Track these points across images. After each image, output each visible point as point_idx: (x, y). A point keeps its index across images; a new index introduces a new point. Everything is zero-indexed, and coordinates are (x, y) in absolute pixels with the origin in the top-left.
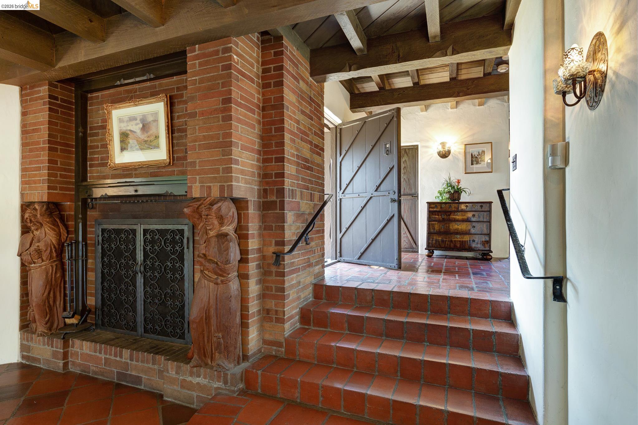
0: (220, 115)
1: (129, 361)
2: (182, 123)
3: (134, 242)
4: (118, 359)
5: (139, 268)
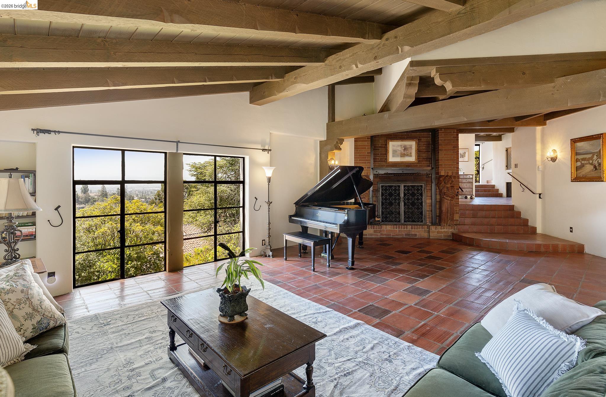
1: (411, 230)
3: (399, 190)
4: (405, 229)
5: (402, 199)
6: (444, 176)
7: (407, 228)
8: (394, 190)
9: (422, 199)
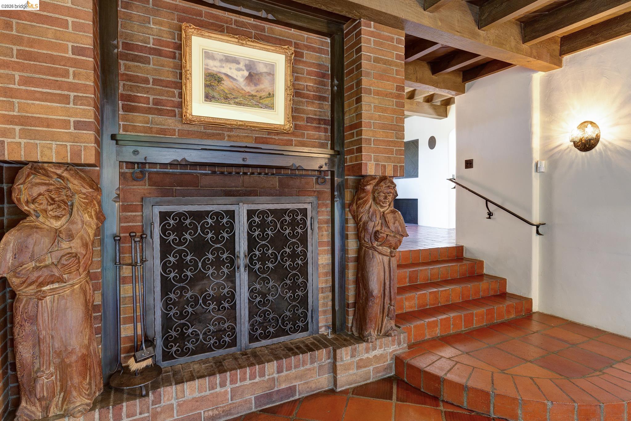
0: (395, 100)
1: (276, 375)
2: (303, 86)
3: (232, 227)
4: (257, 379)
5: (242, 261)
6: (375, 178)
7: (262, 374)
8: (211, 228)
9: (305, 255)
